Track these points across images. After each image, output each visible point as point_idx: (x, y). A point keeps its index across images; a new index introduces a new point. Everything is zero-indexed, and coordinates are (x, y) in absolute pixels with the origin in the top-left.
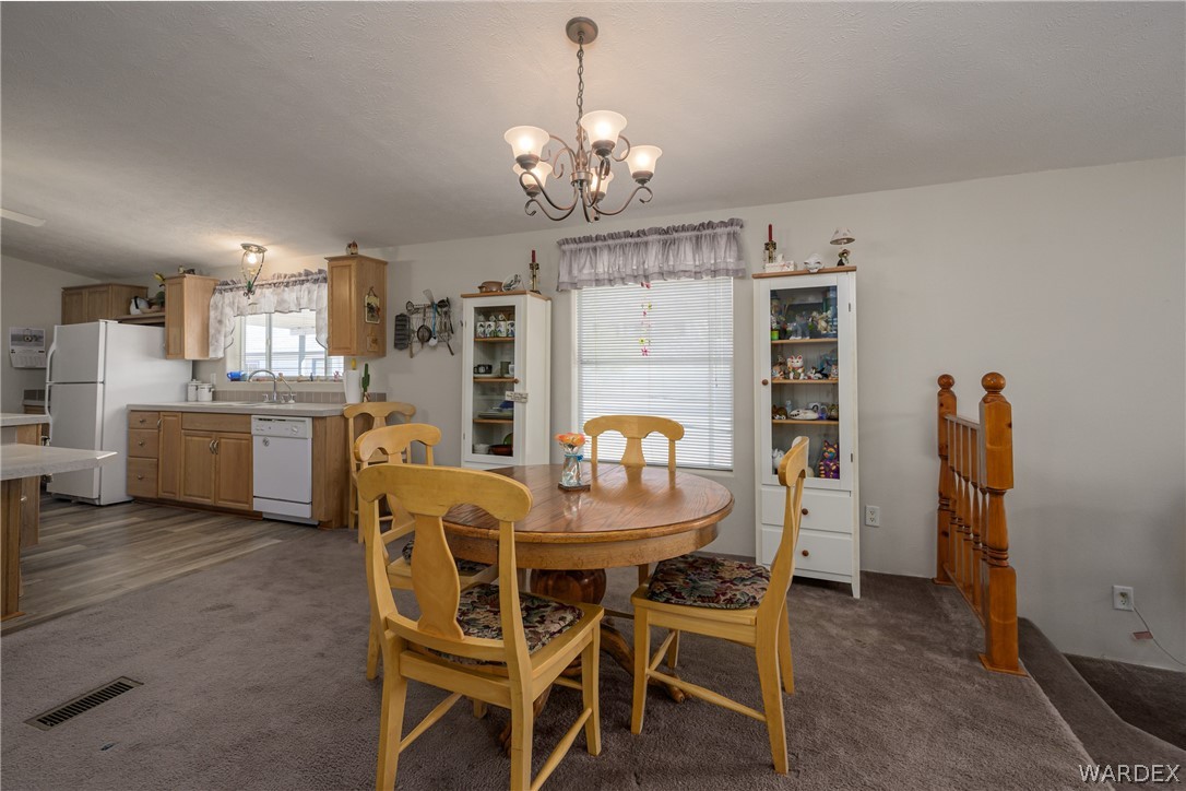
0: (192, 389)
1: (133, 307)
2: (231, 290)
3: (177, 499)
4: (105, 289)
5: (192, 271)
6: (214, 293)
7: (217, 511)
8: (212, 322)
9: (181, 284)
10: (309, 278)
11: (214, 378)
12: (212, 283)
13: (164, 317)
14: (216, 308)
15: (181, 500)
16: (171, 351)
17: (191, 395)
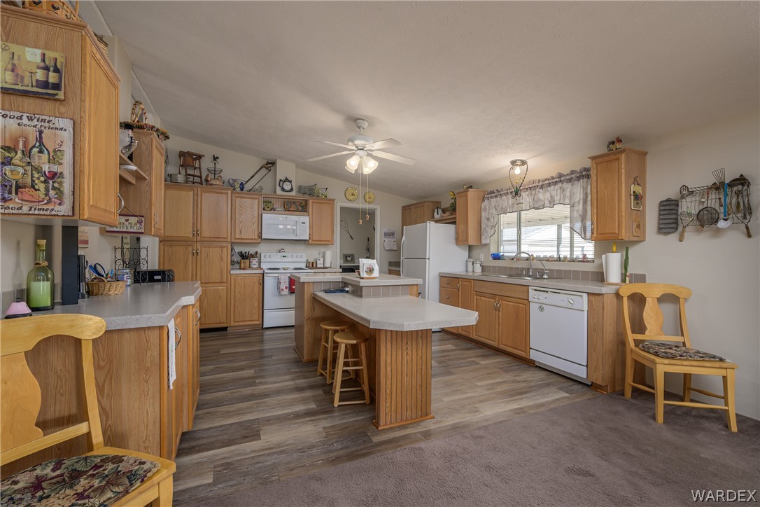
0: (470, 264)
1: (436, 214)
2: (496, 197)
3: (471, 337)
4: (422, 204)
5: (471, 187)
6: (483, 200)
7: (499, 352)
8: (483, 220)
9: (466, 196)
10: (562, 179)
11: (482, 257)
12: (482, 193)
13: (455, 218)
14: (485, 210)
15: (473, 338)
16: (460, 239)
17: (470, 269)
